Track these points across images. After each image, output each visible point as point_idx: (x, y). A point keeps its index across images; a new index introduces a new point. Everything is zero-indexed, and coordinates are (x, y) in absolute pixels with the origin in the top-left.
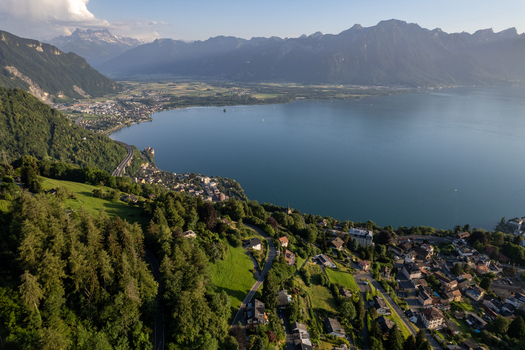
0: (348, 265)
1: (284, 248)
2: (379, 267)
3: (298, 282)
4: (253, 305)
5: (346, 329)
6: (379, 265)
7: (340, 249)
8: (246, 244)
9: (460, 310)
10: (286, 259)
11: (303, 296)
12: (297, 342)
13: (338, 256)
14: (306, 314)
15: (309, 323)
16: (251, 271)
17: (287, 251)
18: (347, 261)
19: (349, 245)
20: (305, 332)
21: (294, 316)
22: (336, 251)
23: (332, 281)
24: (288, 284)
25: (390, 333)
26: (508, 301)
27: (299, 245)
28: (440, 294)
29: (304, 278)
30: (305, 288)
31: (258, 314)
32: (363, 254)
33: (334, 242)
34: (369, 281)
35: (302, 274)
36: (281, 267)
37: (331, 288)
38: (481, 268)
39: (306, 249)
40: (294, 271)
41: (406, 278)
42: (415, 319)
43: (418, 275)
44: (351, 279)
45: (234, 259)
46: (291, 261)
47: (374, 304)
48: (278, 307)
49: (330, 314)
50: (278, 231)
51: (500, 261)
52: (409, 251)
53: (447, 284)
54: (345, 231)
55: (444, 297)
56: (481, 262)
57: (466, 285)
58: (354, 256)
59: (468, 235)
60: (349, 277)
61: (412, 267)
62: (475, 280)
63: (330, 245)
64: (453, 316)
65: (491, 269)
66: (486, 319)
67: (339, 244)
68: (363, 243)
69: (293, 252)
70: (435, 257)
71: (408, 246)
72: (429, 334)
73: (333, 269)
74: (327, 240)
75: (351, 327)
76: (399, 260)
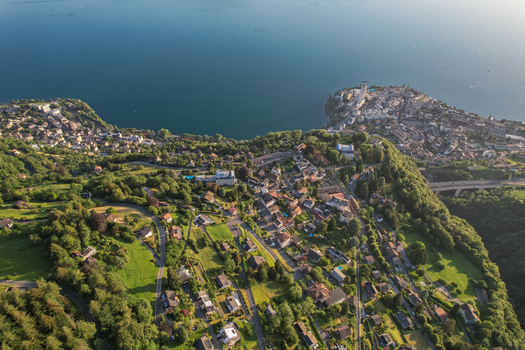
0: (221, 215)
1: (170, 224)
2: (244, 206)
3: (189, 253)
4: (166, 296)
5: (231, 278)
6: (243, 204)
7: (212, 201)
8: (139, 234)
9: (301, 222)
10: (175, 235)
11: (196, 265)
12: (203, 307)
13: (212, 209)
14: (202, 279)
15: (206, 286)
16: (152, 261)
17: (174, 227)
18: (219, 213)
19: (218, 194)
20: (206, 296)
21: (195, 288)
22: (210, 204)
23: (214, 239)
24: (183, 260)
25: (259, 270)
26: (328, 203)
27: (181, 212)
28: (288, 213)
29: (193, 248)
30: (196, 256)
31: (171, 302)
32: (229, 197)
33: (206, 197)
34: (239, 223)
35: (189, 243)
36: (174, 247)
37: (214, 246)
38: (313, 177)
39: (186, 217)
40: (183, 245)
41: (265, 207)
42: (273, 244)
43: (272, 202)
44: (225, 228)
45: (136, 257)
46: (179, 235)
47: (245, 247)
48: (182, 285)
49: (218, 271)
50: (160, 208)
51: (324, 166)
52: (263, 178)
53: (291, 204)
54: (211, 174)
55: (290, 216)
56: (312, 173)
57: (303, 199)
58: (224, 203)
59: (304, 146)
60: (223, 227)
61: (267, 198)
62: (309, 190)
63: (203, 200)
64: (296, 229)
65: (319, 176)
66: (316, 223)
67: (211, 197)
68: (228, 182)
69: (178, 225)
70: (282, 178)
71: (262, 173)
72: (283, 251)
73: (211, 225)
74: (200, 194)
75: (234, 274)
76: (257, 190)
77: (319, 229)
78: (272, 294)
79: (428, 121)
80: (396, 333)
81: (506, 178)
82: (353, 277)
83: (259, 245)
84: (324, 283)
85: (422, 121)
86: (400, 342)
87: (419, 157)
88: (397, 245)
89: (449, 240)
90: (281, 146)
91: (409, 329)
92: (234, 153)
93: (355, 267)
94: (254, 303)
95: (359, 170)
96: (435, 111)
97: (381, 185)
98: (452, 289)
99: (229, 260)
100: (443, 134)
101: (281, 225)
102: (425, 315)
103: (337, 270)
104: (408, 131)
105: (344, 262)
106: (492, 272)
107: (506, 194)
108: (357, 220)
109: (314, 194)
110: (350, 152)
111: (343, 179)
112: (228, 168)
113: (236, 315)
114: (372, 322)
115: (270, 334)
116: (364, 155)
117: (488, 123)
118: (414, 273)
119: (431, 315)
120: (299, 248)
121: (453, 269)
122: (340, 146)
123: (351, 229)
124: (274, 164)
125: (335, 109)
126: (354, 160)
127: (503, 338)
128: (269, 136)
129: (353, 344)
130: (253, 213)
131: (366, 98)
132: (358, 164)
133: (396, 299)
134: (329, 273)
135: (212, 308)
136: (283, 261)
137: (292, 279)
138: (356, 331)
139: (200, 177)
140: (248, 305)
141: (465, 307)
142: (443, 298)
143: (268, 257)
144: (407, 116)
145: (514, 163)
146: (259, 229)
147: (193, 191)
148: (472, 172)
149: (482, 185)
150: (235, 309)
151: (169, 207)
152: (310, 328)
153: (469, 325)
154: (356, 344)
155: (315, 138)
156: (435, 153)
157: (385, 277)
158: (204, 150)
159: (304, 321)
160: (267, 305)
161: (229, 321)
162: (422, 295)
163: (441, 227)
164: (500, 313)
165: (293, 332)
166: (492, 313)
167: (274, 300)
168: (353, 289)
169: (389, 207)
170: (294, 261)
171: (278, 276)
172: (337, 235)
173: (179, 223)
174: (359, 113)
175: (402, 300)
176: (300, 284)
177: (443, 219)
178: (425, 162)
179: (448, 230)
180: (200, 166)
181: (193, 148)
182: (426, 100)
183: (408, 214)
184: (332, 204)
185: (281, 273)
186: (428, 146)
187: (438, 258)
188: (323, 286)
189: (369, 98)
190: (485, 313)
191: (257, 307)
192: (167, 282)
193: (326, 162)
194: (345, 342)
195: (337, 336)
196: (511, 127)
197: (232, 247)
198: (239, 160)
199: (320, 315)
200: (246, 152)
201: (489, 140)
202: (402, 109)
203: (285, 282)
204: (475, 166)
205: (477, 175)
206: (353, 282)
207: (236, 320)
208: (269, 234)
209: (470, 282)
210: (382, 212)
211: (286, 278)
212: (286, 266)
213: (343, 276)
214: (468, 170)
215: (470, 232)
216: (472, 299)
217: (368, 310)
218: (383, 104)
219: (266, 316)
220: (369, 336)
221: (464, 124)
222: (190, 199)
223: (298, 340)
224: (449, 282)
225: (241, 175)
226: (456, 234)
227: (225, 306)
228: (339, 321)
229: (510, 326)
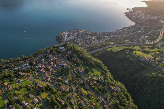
1: (7, 85)
2: (34, 73)
3: (16, 92)
4: (9, 107)
5: (33, 94)
6: (33, 72)
7: (22, 74)
9: (53, 72)
10: (9, 88)
11: (20, 94)
12: (24, 106)
13: (23, 77)
14: (23, 98)
15: (25, 99)
16: (1, 99)
17: (9, 86)
18: (25, 77)
19: (24, 71)
20: (25, 102)
21: (21, 101)
22: (21, 75)
23: (25, 85)
24: (14, 95)
25: (42, 89)
27: (10, 81)
29: (17, 90)
30: (19, 92)
31: (12, 108)
32: (28, 72)
34: (33, 78)
35: (16, 89)
36: (10, 92)
37: (25, 87)
38: (54, 59)
39: (13, 81)
40: (13, 90)
41: (40, 71)
42: (45, 81)
43: (43, 69)
44: (29, 81)
46: (11, 88)
47: (36, 84)
48: (16, 102)
49: (28, 94)
50: (1, 82)
51: (57, 55)
52: (38, 63)
53: (49, 68)
54: (21, 67)
55: (49, 71)
56: (53, 58)
57: (52, 65)
58: (27, 74)
59: (50, 51)
60: (28, 81)
61: (41, 68)
62: (54, 62)
63: (19, 75)
64: (52, 74)
65: (56, 58)
66: (57, 71)
67: (21, 73)
68: (27, 67)
69: (10, 85)
70: (45, 62)
71: (38, 62)
72: (49, 82)
73: (23, 81)
74: (17, 73)
75: (34, 93)
76: (37, 67)
77: (59, 72)
78: (48, 94)
79: (85, 37)
80: (85, 92)
81: (106, 46)
82: (71, 82)
83: (41, 82)
84: (63, 86)
85: (83, 37)
86: (87, 93)
87: (85, 47)
88: (81, 70)
89: (94, 64)
90: (43, 53)
91: (88, 89)
92: (28, 59)
93: (71, 79)
94: (42, 98)
95: (67, 53)
96: (86, 34)
97: (74, 55)
98: (97, 76)
99: (31, 89)
100: (89, 39)
101: (47, 74)
102: (92, 84)
103: (66, 81)
104: (81, 41)
105: (68, 79)
106: (105, 69)
107: (106, 50)
108: (68, 66)
109: (55, 63)
110: (63, 49)
111: (63, 57)
112: (26, 63)
113: (37, 104)
114: (78, 91)
115: (49, 105)
116: (68, 49)
117: (99, 34)
118: (87, 75)
119: (93, 84)
120: (53, 79)
121: (96, 71)
122: (60, 48)
123: (67, 69)
124: (41, 58)
125: (59, 39)
126: (65, 51)
127: (110, 83)
128: (39, 51)
129: (74, 99)
130: (37, 74)
131: (67, 34)
132: (66, 52)
133: (83, 83)
134: (64, 83)
135: (28, 105)
136: (49, 84)
137: (53, 88)
138: (74, 95)
139: (16, 68)
140: (40, 100)
141: (100, 79)
142: (95, 79)
143: (45, 84)
144: (79, 37)
145: (107, 42)
146: (40, 78)
147: (14, 73)
148: (98, 47)
149: (101, 49)
150: (36, 102)
151: (5, 80)
152: (61, 99)
153: (102, 83)
154: (75, 98)
155: (53, 48)
156: (89, 45)
157: (80, 79)
158: (18, 61)
159: (59, 98)
160: (46, 97)
161: (35, 106)
162: (90, 80)
163: (91, 62)
164: (108, 77)
165: (56, 101)
166: (107, 78)
167: (49, 95)
168: (71, 85)
169: (77, 61)
170: (53, 83)
171: (48, 88)
172: (64, 72)
173: (10, 84)
174: (66, 39)
175: (85, 83)
176: (56, 89)
177: (91, 60)
178: (87, 48)
179: (93, 62)
180: (16, 66)
181: (13, 61)
182: (83, 32)
183: (82, 61)
184: (61, 64)
186: (86, 43)
187: (92, 70)
188: (62, 86)
189: (68, 34)
191: (44, 99)
192: (9, 103)
193: (57, 54)
194: (72, 99)
195: (70, 98)
196: (105, 34)
197: (32, 85)
198: (30, 60)
199: (63, 95)
200: (32, 57)
201: (101, 38)
202: (78, 35)
203: (51, 90)
204: (99, 45)
205: (99, 47)
206: (71, 83)
207: (37, 105)
208: (43, 78)
209: (101, 73)
210: (75, 62)
211: (51, 88)
212: (51, 85)
213: (68, 82)
214: (97, 47)
215: (99, 61)
216: (102, 77)
217: (77, 89)
218: (72, 35)
219: (47, 100)
220: (78, 95)
221: (94, 36)
222: (14, 76)
223: (58, 103)
224: (96, 75)
225: (31, 64)
226: (95, 62)
227: (33, 103)
228: (69, 94)
229: (111, 80)
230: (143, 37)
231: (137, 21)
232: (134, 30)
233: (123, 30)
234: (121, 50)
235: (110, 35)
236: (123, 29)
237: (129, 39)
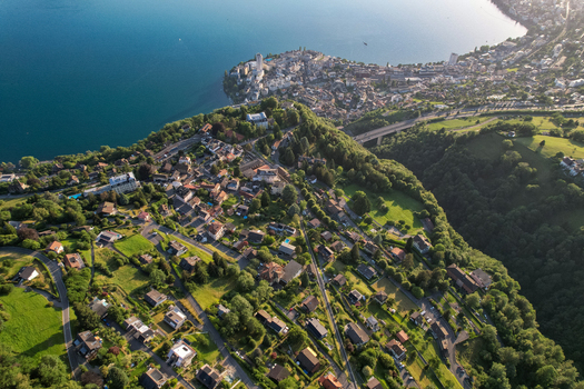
0: (131, 225)
1: (62, 254)
2: (156, 208)
3: (100, 280)
4: (81, 340)
5: (164, 292)
6: (155, 206)
7: (113, 213)
8: (17, 279)
9: (230, 207)
10: (73, 265)
11: (114, 290)
12: (137, 335)
13: (117, 222)
14: (127, 304)
15: (134, 311)
16: (48, 306)
17: (69, 256)
18: (127, 223)
19: (119, 202)
20: (137, 322)
21: (120, 316)
22: (112, 217)
23: (129, 255)
24: (94, 290)
25: (196, 271)
26: (255, 179)
27: (73, 237)
28: (212, 202)
29: (103, 272)
30: (111, 281)
31: (91, 345)
32: (135, 203)
33: (104, 210)
34: (156, 229)
35: (97, 269)
36: (75, 279)
37: (131, 262)
38: (230, 157)
39: (84, 239)
40: (89, 273)
41: (183, 203)
42: (205, 239)
43: (190, 195)
44: (141, 238)
45: (20, 309)
46: (79, 263)
47: (171, 251)
48: (102, 320)
49: (146, 289)
50: (41, 239)
51: (239, 143)
52: (172, 172)
53: (213, 190)
54: (105, 184)
55: (216, 204)
56: (228, 152)
57: (225, 182)
58: (130, 211)
59: (210, 127)
60: (139, 237)
61: (182, 192)
62: (229, 171)
63: (102, 215)
64: (227, 216)
65: (236, 154)
66: (247, 204)
67: (110, 209)
68: (129, 187)
69: (74, 251)
70: (195, 166)
71: (168, 167)
72: (219, 243)
73: (120, 240)
74: (95, 209)
75: (167, 286)
76: (168, 187)
77: (253, 209)
78: (220, 293)
79: (333, 79)
80: (363, 287)
81: (416, 116)
82: (303, 246)
83: (188, 245)
84: (275, 261)
85: (327, 80)
86: (369, 293)
87: (334, 116)
88: (338, 201)
89: (385, 181)
90: (183, 134)
91: (373, 278)
92: (127, 156)
93: (303, 235)
94: (201, 309)
95: (278, 137)
96: (338, 68)
97: (305, 146)
98: (401, 227)
99: (155, 271)
100: (350, 89)
101: (208, 215)
102: (384, 259)
103: (284, 244)
104: (317, 93)
105: (290, 234)
106: (430, 199)
107: (421, 129)
108: (290, 186)
109: (236, 174)
110: (263, 120)
111: (263, 151)
112: (124, 171)
113: (183, 330)
114: (337, 284)
115: (230, 335)
116: (278, 120)
117: (388, 70)
118: (363, 224)
119: (389, 257)
120: (236, 234)
121: (398, 208)
122: (251, 116)
123: (287, 197)
124: (181, 153)
125: (235, 86)
126: (269, 129)
127: (454, 255)
128: (167, 129)
129: (324, 313)
130: (171, 212)
131: (265, 70)
132: (275, 131)
133: (353, 252)
134: (276, 250)
135: (150, 332)
136: (222, 255)
137: (238, 269)
138: (323, 299)
139: (91, 190)
140: (194, 314)
141: (417, 238)
142: (395, 238)
143: (204, 254)
144: (311, 79)
145: (420, 101)
146: (183, 229)
147: (84, 208)
148: (387, 118)
149: (398, 127)
150: (180, 323)
151: (54, 234)
152: (273, 313)
153: (424, 254)
154: (327, 312)
155: (221, 116)
156: (348, 110)
157: (335, 236)
158: (91, 162)
159: (265, 308)
160: (217, 306)
161: (176, 340)
162: (376, 241)
163: (375, 172)
164: (446, 233)
165: (257, 324)
166: (440, 237)
167: (224, 298)
168: (308, 258)
169: (319, 165)
170: (234, 249)
171: (221, 270)
172: (274, 209)
173: (75, 249)
174: (261, 86)
175: (359, 253)
176: (248, 271)
177: (375, 163)
178: (341, 120)
179: (382, 172)
180: (88, 181)
181: (73, 164)
182: (325, 60)
183: (340, 167)
184: (260, 179)
185: (223, 267)
186: (340, 104)
187: (380, 202)
188: (274, 264)
189: (268, 68)
190: (434, 238)
191: (206, 312)
192: (78, 324)
193: (240, 137)
194: (316, 314)
195: (306, 310)
196: (407, 70)
197: (155, 257)
198: (137, 161)
199: (281, 296)
200: (143, 151)
201: (393, 86)
202: (305, 73)
203: (231, 275)
204: (388, 112)
205: (392, 119)
206: (305, 250)
207: (185, 335)
208: (196, 230)
209: (415, 215)
210: (314, 172)
211: (230, 270)
212: (227, 258)
213: (293, 248)
214: (382, 117)
215: (400, 169)
216: (421, 230)
217: (329, 274)
218: (284, 72)
219: (221, 318)
220: (337, 299)
221: (367, 76)
222: (83, 218)
223: (264, 330)
224: (396, 222)
225: (143, 174)
226: (390, 173)
227: (167, 325)
228: (302, 295)
229: (456, 243)
230: (560, 82)
231: (535, 20)
232: (524, 56)
233: (477, 57)
234: (483, 132)
235: (431, 76)
236: (476, 54)
237: (504, 92)
